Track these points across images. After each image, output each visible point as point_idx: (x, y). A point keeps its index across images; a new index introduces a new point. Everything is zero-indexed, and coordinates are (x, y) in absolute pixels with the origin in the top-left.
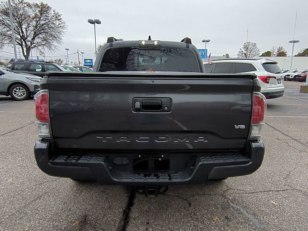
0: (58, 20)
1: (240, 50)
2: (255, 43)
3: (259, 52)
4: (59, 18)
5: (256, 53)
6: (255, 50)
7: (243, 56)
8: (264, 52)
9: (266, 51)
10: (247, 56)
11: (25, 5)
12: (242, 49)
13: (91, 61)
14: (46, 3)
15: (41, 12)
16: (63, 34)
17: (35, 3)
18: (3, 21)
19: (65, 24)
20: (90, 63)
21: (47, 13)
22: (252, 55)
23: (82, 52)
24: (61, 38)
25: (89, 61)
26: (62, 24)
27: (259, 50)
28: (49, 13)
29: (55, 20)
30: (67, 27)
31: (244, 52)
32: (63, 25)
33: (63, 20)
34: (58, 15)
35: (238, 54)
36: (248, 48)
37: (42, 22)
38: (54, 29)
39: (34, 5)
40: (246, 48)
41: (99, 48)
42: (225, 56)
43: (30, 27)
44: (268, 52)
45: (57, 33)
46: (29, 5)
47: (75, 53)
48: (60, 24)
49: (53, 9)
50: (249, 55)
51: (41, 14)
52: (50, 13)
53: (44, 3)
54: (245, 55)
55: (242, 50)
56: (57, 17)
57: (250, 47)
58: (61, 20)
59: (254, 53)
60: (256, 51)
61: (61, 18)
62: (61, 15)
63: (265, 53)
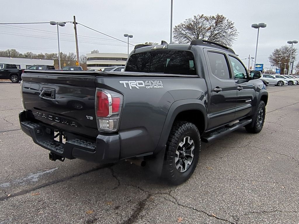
0: (231, 29)
4: (232, 26)
11: (204, 19)
13: (261, 66)
14: (221, 15)
15: (216, 23)
16: (234, 40)
17: (212, 16)
18: (186, 35)
19: (236, 32)
20: (260, 68)
21: (222, 23)
23: (252, 57)
24: (231, 45)
25: (259, 66)
26: (233, 31)
28: (223, 23)
29: (228, 29)
30: (238, 34)
32: (235, 32)
33: (235, 28)
34: (231, 24)
37: (216, 32)
38: (225, 37)
39: (211, 18)
41: (275, 52)
43: (205, 38)
45: (228, 41)
46: (207, 19)
47: (246, 58)
48: (232, 32)
49: (227, 19)
51: (216, 25)
52: (225, 22)
53: (220, 15)
56: (230, 26)
58: (233, 28)
61: (234, 26)
62: (234, 23)
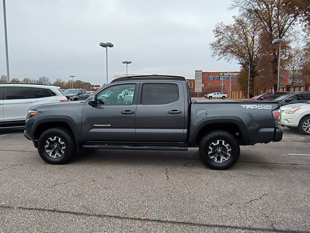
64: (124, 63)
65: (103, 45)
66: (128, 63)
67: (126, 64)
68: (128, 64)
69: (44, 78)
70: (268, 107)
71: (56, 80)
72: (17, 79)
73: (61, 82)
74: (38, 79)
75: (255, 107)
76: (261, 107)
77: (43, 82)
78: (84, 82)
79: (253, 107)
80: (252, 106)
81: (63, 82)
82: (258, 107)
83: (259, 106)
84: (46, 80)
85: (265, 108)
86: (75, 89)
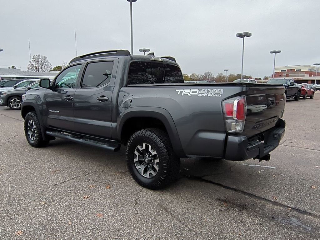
1: (30, 63)
2: (45, 57)
3: (52, 66)
5: (48, 67)
6: (46, 64)
7: (34, 70)
8: (55, 67)
9: (57, 66)
10: (38, 69)
12: (32, 61)
22: (44, 69)
27: (51, 64)
31: (35, 65)
35: (28, 67)
36: (38, 61)
40: (37, 61)
42: (11, 68)
44: (59, 66)
50: (41, 69)
54: (37, 69)
55: (32, 63)
57: (40, 60)
59: (46, 67)
60: (48, 65)
63: (57, 67)
64: (272, 53)
65: (241, 36)
66: (276, 52)
67: (274, 54)
68: (276, 54)
69: (208, 73)
70: (216, 94)
71: (218, 74)
72: (186, 75)
73: (223, 76)
74: (204, 74)
75: (196, 92)
76: (204, 94)
77: (208, 76)
78: (245, 76)
79: (193, 92)
80: (192, 90)
81: (224, 76)
82: (199, 94)
83: (201, 91)
84: (210, 75)
85: (211, 94)
86: (204, 81)
